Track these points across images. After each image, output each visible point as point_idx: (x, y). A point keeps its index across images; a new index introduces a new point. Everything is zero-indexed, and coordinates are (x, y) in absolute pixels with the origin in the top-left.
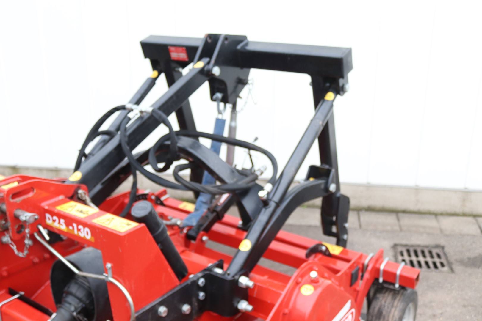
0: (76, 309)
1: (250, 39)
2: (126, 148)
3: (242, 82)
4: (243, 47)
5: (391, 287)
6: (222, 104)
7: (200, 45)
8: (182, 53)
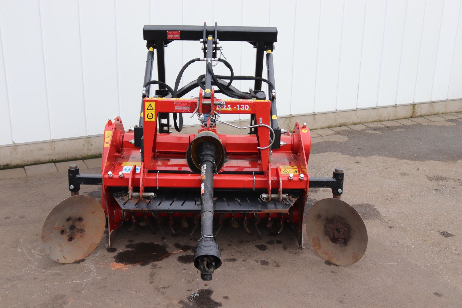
0: (214, 160)
8: (177, 34)
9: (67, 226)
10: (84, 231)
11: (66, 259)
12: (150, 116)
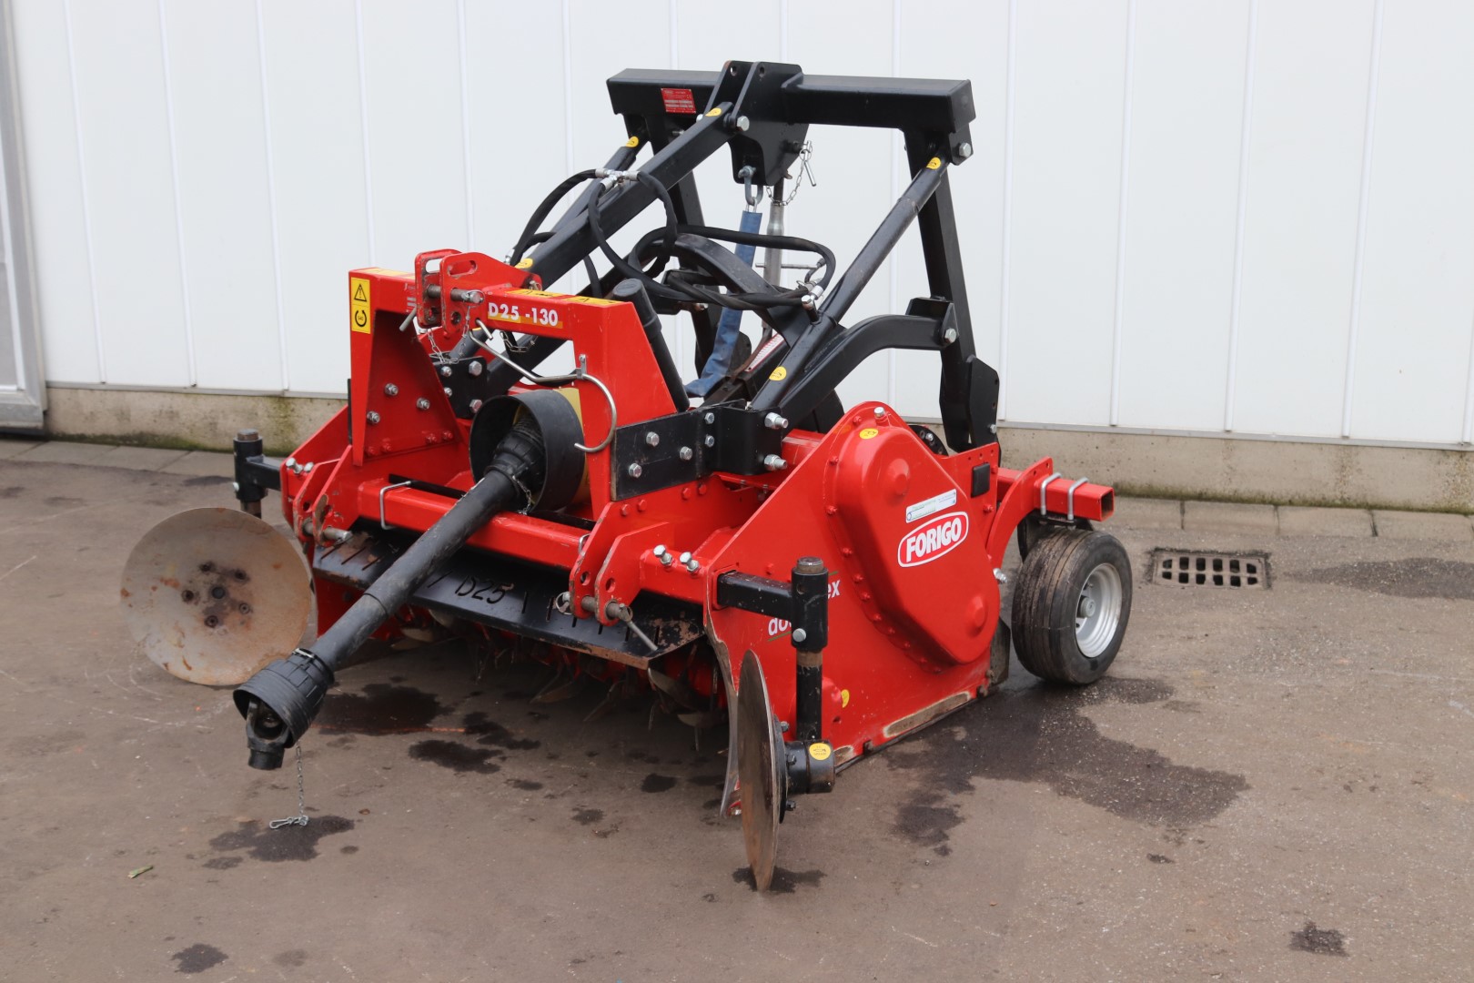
0: (515, 472)
1: (806, 71)
2: (597, 230)
3: (792, 149)
4: (793, 85)
5: (1062, 520)
6: (754, 188)
7: (716, 83)
8: (685, 98)
9: (203, 584)
10: (251, 610)
11: (190, 668)
12: (361, 319)
